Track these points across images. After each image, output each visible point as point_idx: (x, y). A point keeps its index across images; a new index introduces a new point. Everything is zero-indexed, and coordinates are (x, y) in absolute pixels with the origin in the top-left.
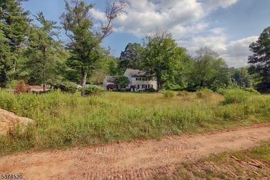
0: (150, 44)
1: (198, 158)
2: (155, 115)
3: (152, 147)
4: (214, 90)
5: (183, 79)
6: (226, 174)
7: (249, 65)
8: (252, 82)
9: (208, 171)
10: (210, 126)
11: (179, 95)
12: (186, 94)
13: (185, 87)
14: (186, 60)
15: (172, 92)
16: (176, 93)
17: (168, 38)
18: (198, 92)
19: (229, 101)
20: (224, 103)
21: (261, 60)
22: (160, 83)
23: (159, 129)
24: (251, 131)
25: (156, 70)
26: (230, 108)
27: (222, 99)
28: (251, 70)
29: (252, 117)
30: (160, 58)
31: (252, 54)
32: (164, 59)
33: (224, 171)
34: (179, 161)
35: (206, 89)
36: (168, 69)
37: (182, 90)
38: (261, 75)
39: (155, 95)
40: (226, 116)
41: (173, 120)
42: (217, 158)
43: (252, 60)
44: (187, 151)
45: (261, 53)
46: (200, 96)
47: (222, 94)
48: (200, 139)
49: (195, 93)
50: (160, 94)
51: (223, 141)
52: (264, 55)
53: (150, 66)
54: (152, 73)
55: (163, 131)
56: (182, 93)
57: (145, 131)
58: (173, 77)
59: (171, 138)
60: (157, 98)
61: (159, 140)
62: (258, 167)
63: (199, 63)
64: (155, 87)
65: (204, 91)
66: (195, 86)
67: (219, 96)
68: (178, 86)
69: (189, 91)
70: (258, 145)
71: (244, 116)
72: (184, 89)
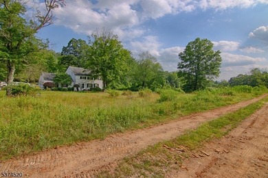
0: (96, 43)
1: (138, 151)
2: (99, 115)
3: (95, 148)
4: (153, 90)
5: (128, 80)
6: (159, 161)
7: (178, 70)
8: (180, 83)
9: (146, 162)
10: (149, 121)
11: (124, 94)
12: (130, 94)
13: (130, 87)
14: (131, 61)
15: (117, 91)
16: (121, 92)
17: (114, 39)
18: (140, 91)
19: (164, 99)
20: (160, 101)
21: (186, 66)
22: (106, 82)
23: (103, 128)
24: (178, 123)
25: (102, 69)
26: (164, 105)
27: (159, 97)
28: (180, 74)
29: (179, 112)
30: (107, 58)
31: (180, 61)
32: (110, 59)
33: (158, 159)
34: (121, 156)
35: (147, 89)
36: (114, 69)
37: (126, 90)
38: (186, 78)
39: (100, 94)
40: (161, 112)
41: (117, 118)
42: (152, 149)
43: (181, 66)
44: (129, 146)
45: (186, 61)
46: (141, 95)
47: (158, 93)
48: (141, 134)
49: (137, 92)
50: (106, 94)
51: (158, 133)
52: (188, 63)
53: (96, 65)
54: (98, 72)
55: (107, 130)
56: (127, 92)
57: (88, 132)
58: (119, 77)
59: (114, 136)
60: (103, 97)
61: (102, 139)
62: (183, 151)
63: (141, 66)
64: (101, 87)
65: (146, 91)
66: (138, 86)
67: (157, 94)
68: (123, 86)
69: (133, 90)
70: (183, 134)
71: (174, 111)
72: (129, 89)
